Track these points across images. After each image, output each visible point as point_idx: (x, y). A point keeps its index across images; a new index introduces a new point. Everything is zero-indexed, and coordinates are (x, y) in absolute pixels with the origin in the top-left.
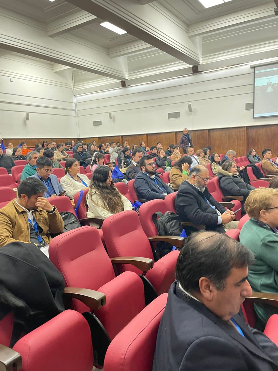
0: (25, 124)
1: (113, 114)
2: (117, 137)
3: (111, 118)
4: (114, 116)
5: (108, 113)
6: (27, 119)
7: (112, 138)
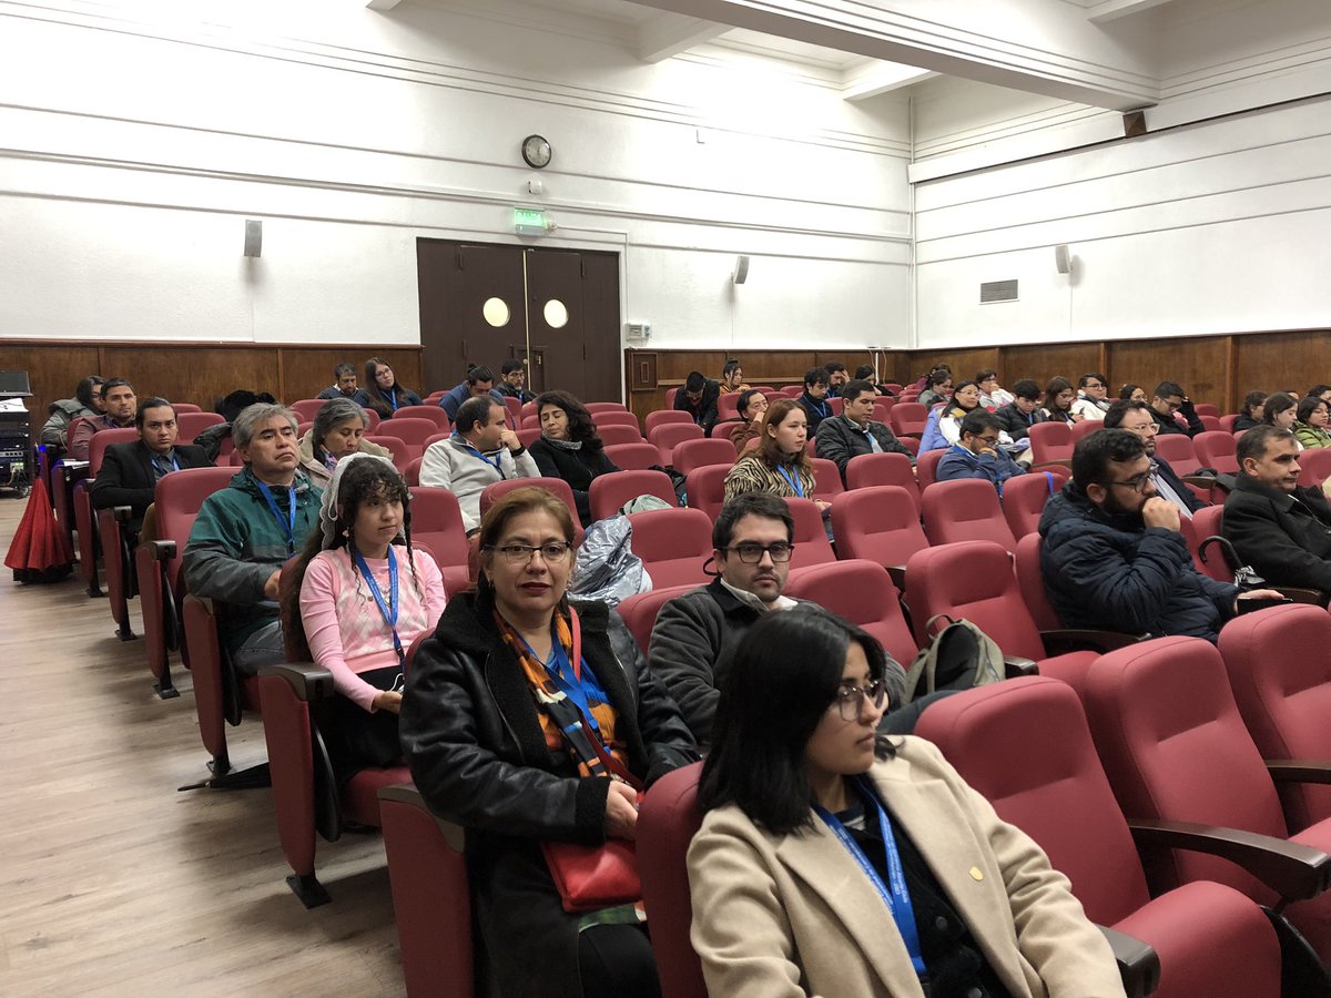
0: (730, 296)
1: (1072, 251)
2: (1083, 349)
3: (1063, 268)
4: (1076, 258)
5: (1054, 248)
6: (741, 279)
7: (1063, 352)
